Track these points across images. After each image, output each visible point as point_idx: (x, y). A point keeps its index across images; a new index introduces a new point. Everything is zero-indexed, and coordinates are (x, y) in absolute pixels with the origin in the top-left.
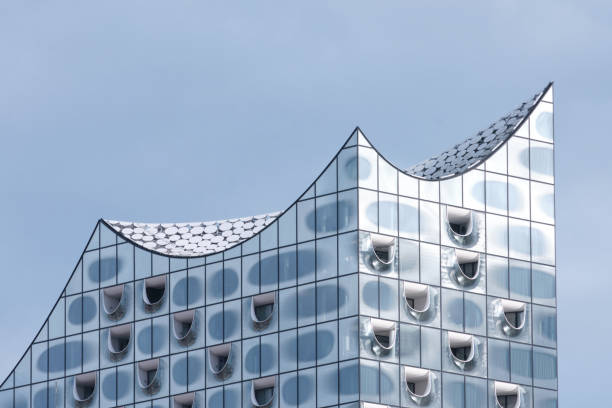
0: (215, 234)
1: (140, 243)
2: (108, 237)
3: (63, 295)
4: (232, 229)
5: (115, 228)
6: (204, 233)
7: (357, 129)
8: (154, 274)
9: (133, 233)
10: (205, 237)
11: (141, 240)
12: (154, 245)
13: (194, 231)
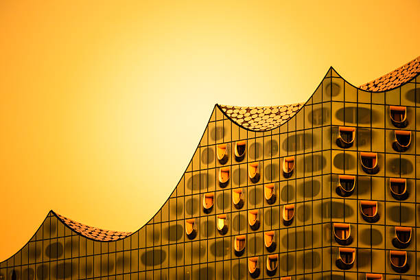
0: (277, 114)
1: (235, 120)
2: (220, 115)
3: (199, 146)
4: (287, 111)
5: (223, 109)
6: (271, 113)
7: (331, 68)
8: (241, 139)
9: (233, 113)
10: (271, 116)
11: (236, 117)
12: (242, 121)
13: (265, 113)
